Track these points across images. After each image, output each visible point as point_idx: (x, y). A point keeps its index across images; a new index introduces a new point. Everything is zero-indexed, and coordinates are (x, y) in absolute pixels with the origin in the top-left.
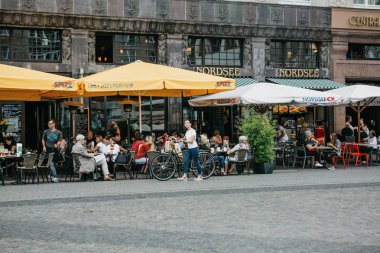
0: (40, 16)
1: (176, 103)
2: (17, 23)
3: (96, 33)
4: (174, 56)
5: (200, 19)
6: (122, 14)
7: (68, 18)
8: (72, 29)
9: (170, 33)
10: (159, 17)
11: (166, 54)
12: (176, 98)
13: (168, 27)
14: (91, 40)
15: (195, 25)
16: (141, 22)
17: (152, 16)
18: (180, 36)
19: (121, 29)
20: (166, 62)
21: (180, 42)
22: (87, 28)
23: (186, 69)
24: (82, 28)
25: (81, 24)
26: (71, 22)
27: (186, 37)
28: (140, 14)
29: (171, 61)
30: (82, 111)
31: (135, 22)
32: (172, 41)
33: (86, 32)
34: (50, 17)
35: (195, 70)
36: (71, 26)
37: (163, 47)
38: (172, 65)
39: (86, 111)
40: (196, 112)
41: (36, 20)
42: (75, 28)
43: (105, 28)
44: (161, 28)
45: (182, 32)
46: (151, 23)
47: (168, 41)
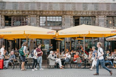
0: (54, 11)
1: (102, 39)
2: (47, 14)
3: (73, 16)
4: (101, 23)
5: (111, 10)
6: (82, 9)
7: (63, 12)
8: (65, 15)
9: (100, 15)
10: (95, 10)
11: (98, 23)
12: (102, 38)
13: (99, 13)
14: (71, 19)
15: (109, 12)
16: (89, 12)
17: (92, 10)
18: (104, 16)
19: (82, 14)
20: (98, 25)
21: (104, 18)
22: (70, 15)
23: (106, 27)
24: (68, 15)
25: (68, 13)
26: (64, 13)
27: (106, 17)
28: (88, 9)
29: (100, 25)
30: (68, 42)
31: (86, 12)
32: (100, 18)
33: (70, 16)
34: (58, 12)
35: (109, 28)
36: (65, 14)
37: (97, 20)
38: (100, 26)
39: (69, 42)
40: (110, 43)
41: (53, 13)
42: (66, 15)
43: (76, 14)
44: (96, 14)
45: (104, 15)
46: (92, 12)
47: (99, 18)
